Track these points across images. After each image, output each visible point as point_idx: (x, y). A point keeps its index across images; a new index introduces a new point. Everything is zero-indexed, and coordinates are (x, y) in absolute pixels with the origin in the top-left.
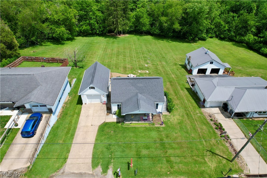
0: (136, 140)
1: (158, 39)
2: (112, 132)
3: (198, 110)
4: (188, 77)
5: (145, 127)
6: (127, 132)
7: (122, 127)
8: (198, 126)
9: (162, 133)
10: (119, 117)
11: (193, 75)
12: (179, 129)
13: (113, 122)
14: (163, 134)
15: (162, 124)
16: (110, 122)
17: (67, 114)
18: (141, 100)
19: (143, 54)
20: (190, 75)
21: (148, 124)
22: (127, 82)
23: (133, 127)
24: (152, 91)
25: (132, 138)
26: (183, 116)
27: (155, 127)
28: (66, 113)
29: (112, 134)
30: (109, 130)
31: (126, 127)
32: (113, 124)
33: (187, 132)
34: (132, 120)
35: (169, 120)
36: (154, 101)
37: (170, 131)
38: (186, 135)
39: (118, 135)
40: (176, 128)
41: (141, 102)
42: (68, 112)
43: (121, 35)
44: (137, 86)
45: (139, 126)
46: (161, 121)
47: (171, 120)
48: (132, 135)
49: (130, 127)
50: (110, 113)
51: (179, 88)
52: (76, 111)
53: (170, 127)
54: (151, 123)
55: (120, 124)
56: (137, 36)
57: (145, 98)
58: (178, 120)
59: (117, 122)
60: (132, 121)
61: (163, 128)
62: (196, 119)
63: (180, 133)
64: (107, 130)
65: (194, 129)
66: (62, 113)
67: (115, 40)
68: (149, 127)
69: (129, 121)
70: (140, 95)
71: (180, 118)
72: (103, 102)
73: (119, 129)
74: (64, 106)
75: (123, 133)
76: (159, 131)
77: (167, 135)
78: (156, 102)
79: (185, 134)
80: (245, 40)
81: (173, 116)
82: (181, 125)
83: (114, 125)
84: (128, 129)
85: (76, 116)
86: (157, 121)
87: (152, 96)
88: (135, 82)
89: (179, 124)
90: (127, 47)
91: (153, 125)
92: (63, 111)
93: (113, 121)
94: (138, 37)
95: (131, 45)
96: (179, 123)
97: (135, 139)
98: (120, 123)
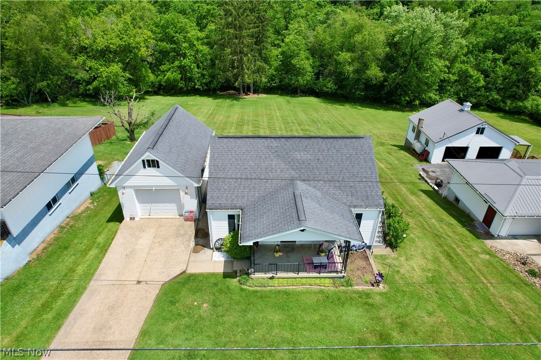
0: (289, 336)
1: (331, 103)
2: (205, 305)
3: (476, 245)
4: (421, 168)
5: (321, 292)
6: (260, 308)
7: (242, 290)
8: (496, 293)
9: (382, 314)
10: (234, 258)
11: (432, 165)
12: (435, 297)
13: (213, 274)
14: (387, 314)
15: (378, 283)
16: (201, 275)
17: (66, 248)
18: (306, 198)
19: (299, 125)
20: (425, 163)
21: (332, 280)
22: (260, 147)
23: (279, 291)
24: (340, 173)
25: (277, 331)
26: (436, 260)
27: (354, 292)
28: (67, 245)
29: (204, 315)
30: (195, 301)
31: (257, 292)
32: (213, 280)
33: (466, 311)
34: (275, 267)
35: (398, 272)
36: (348, 203)
37: (408, 305)
38: (467, 322)
39: (225, 319)
40: (426, 296)
41: (308, 205)
42: (72, 241)
43: (249, 95)
44: (293, 160)
45: (300, 288)
46: (372, 271)
47: (402, 271)
48: (276, 317)
49: (270, 291)
50: (205, 247)
51: (404, 189)
52: (101, 239)
53: (403, 291)
54: (340, 278)
55: (234, 282)
56: (286, 97)
57: (319, 194)
58: (423, 270)
59: (226, 275)
60: (277, 269)
61: (381, 294)
62: (479, 270)
63: (442, 314)
64: (188, 301)
65: (487, 301)
66: (50, 245)
67: (235, 102)
68: (335, 293)
69: (266, 272)
70: (301, 186)
71: (431, 266)
72: (187, 214)
73: (230, 295)
74: (67, 224)
75: (245, 311)
76: (372, 305)
77: (399, 320)
78: (355, 207)
79: (462, 319)
80: (526, 108)
81: (407, 259)
82: (440, 288)
83: (216, 284)
84: (261, 297)
85: (93, 252)
86: (359, 273)
87: (340, 190)
88: (285, 147)
89: (431, 283)
90: (263, 113)
91: (349, 284)
92: (56, 239)
93: (211, 271)
94: (288, 98)
95: (271, 110)
96: (432, 281)
97: (287, 335)
98: (236, 277)
